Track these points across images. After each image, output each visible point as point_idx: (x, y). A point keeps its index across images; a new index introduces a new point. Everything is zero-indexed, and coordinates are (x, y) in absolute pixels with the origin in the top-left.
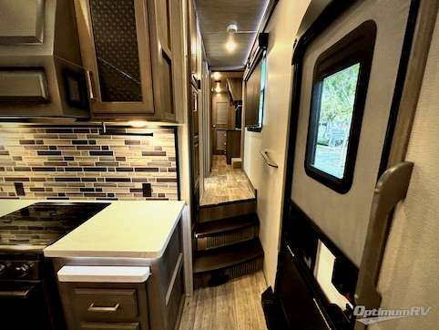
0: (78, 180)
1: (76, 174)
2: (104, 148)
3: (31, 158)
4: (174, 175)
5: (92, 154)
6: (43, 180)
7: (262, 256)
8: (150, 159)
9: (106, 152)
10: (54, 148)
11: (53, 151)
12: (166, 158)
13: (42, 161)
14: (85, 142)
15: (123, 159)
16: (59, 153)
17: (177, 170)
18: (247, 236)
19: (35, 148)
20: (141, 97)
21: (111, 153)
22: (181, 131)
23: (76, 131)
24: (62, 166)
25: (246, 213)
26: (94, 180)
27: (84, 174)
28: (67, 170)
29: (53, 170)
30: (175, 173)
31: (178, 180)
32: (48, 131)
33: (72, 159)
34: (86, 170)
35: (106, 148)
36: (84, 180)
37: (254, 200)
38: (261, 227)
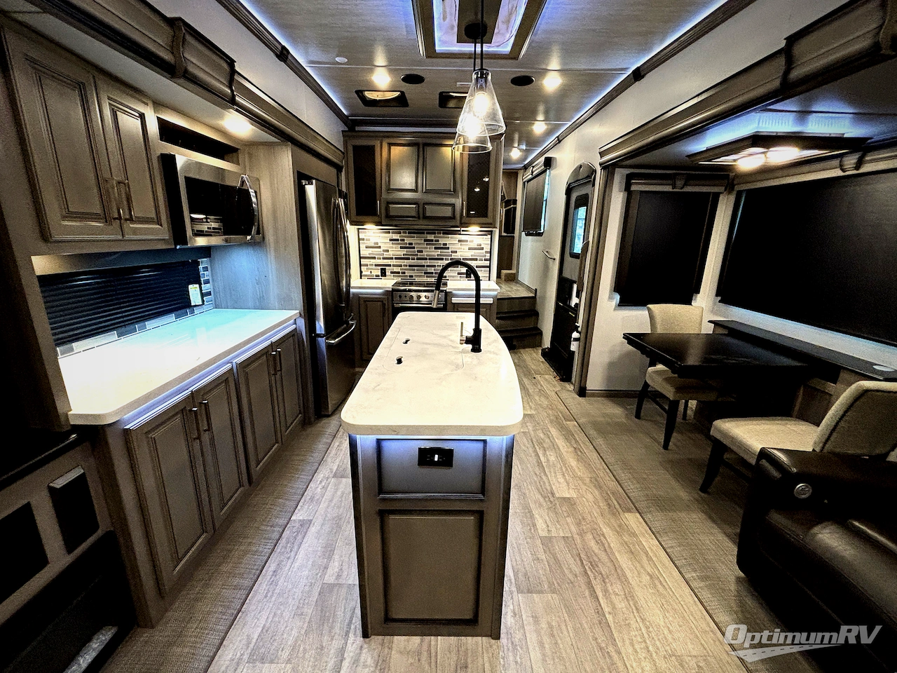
0: (424, 266)
1: (423, 262)
2: (444, 244)
3: (396, 251)
4: (487, 263)
5: (435, 248)
6: (401, 266)
7: (541, 333)
8: (473, 252)
9: (445, 247)
10: (411, 244)
11: (410, 246)
12: (484, 251)
13: (402, 253)
14: (432, 240)
15: (456, 252)
16: (414, 248)
17: (490, 260)
18: (528, 324)
19: (399, 244)
20: (487, 215)
21: (448, 248)
22: (495, 234)
23: (427, 233)
24: (414, 256)
25: (527, 308)
26: (435, 266)
27: (428, 262)
28: (418, 259)
29: (408, 259)
30: (488, 262)
31: (489, 267)
32: (409, 233)
33: (422, 252)
34: (430, 259)
35: (446, 244)
36: (428, 266)
37: (534, 298)
38: (540, 318)
